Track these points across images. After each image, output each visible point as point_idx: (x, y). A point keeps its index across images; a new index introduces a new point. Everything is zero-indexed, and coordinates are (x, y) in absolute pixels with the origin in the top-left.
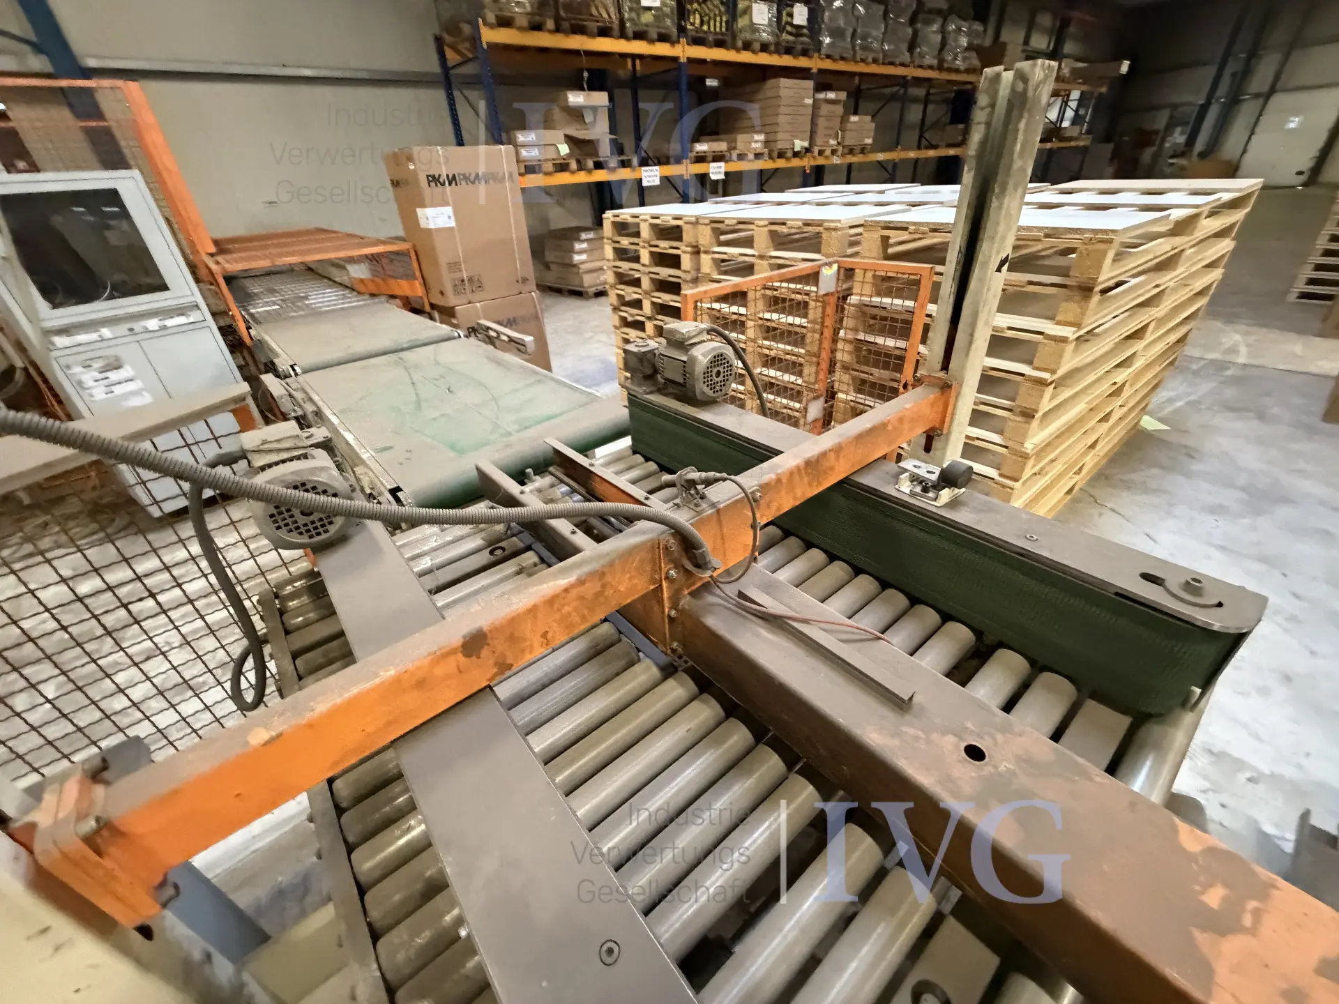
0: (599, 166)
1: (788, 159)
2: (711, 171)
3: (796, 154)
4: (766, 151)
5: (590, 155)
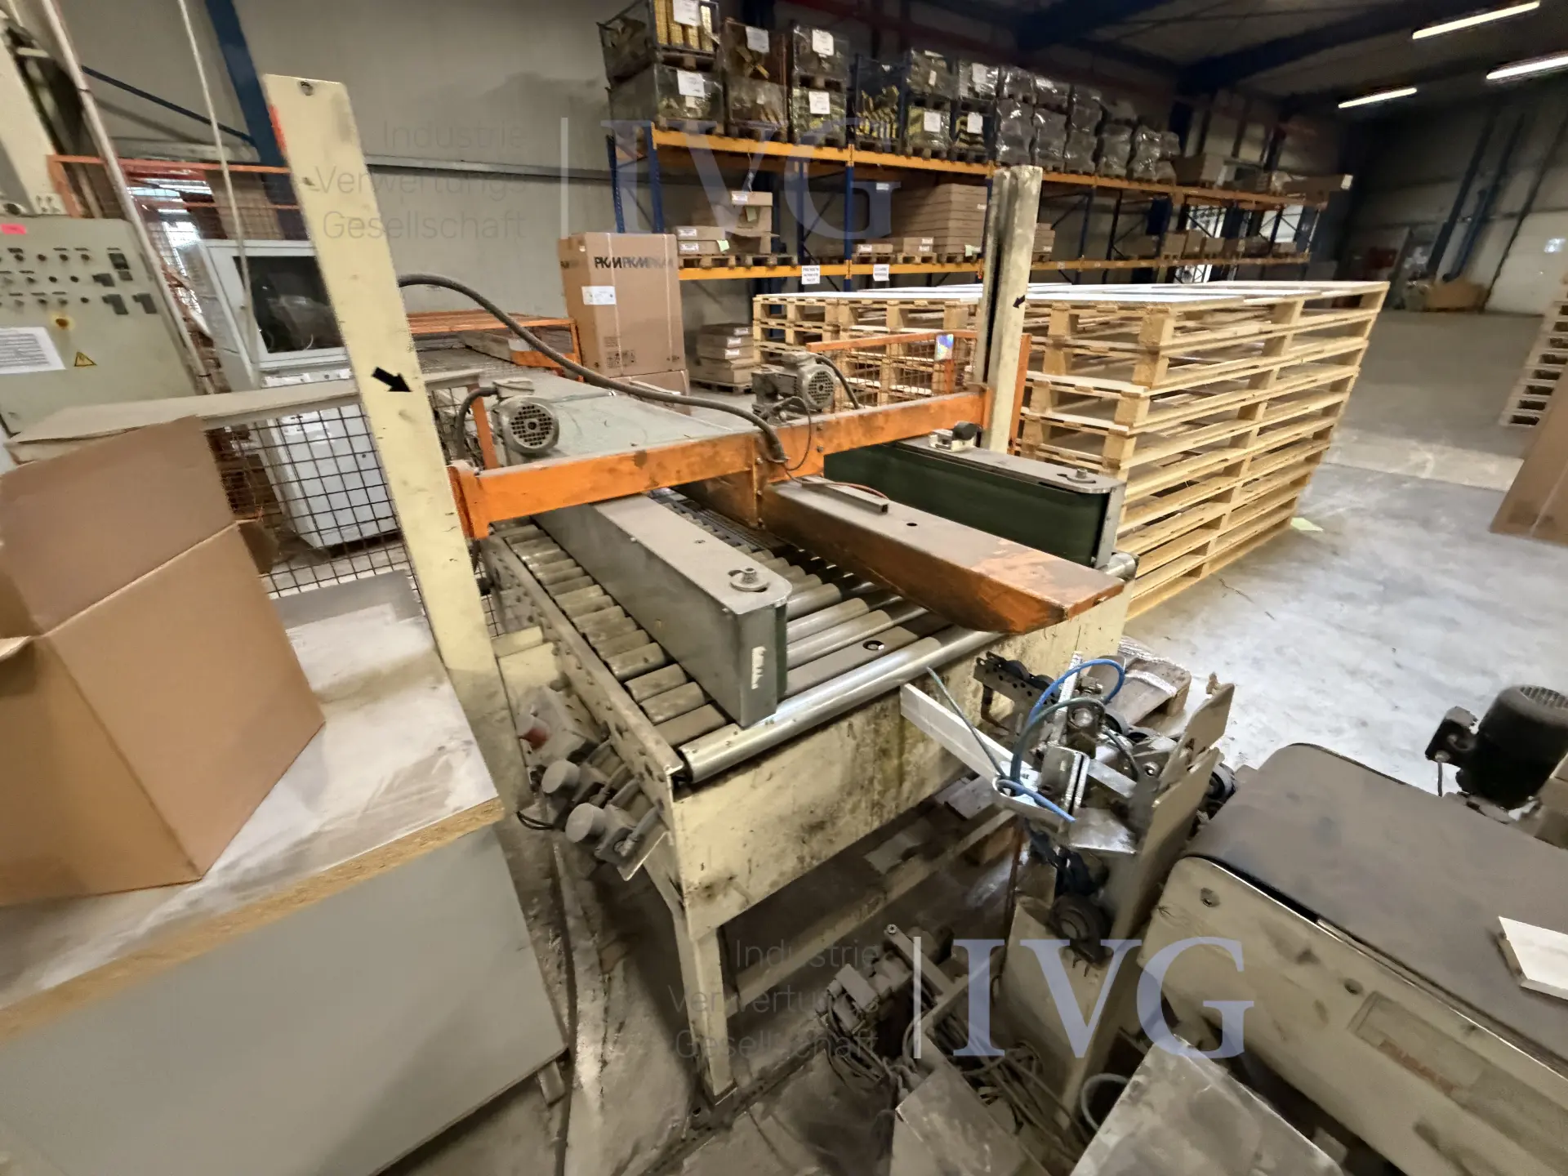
0: (758, 262)
1: (958, 264)
2: (875, 273)
4: (934, 255)
5: (750, 252)
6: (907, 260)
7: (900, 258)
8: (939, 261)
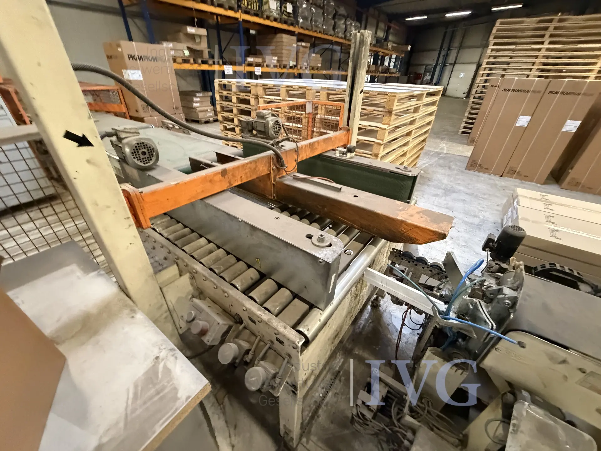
0: (204, 62)
1: (287, 69)
2: (255, 70)
4: (278, 64)
5: (200, 57)
6: (267, 66)
7: (265, 65)
8: (280, 67)
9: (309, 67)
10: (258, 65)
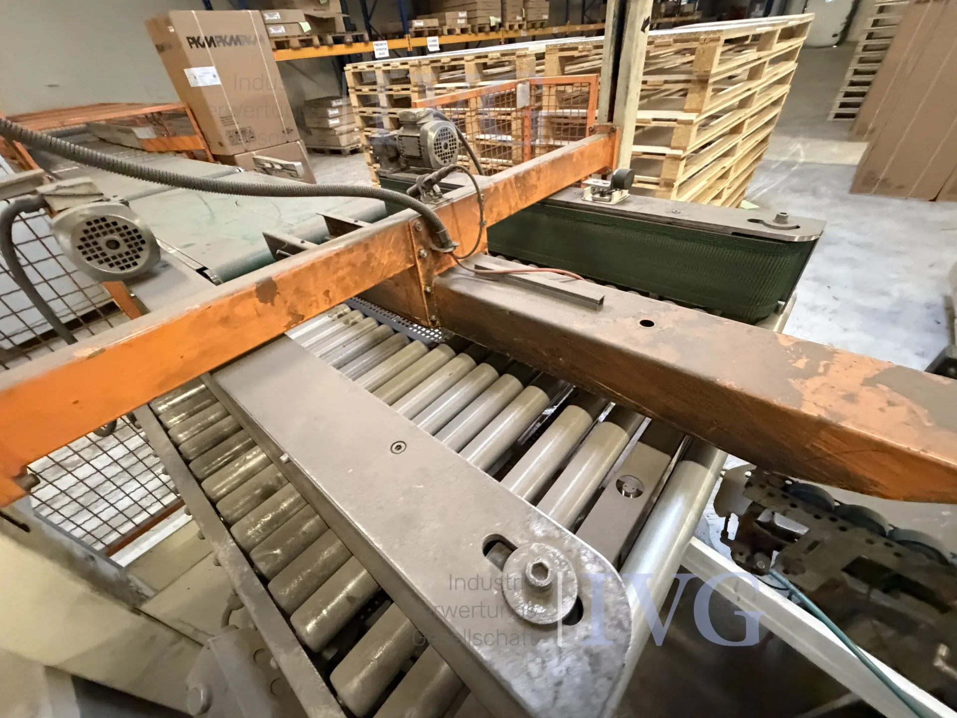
0: (338, 41)
1: (487, 33)
2: (429, 44)
3: (493, 29)
4: (469, 26)
5: (329, 32)
6: (450, 32)
7: (445, 30)
8: (473, 31)
9: (525, 23)
10: (433, 32)
